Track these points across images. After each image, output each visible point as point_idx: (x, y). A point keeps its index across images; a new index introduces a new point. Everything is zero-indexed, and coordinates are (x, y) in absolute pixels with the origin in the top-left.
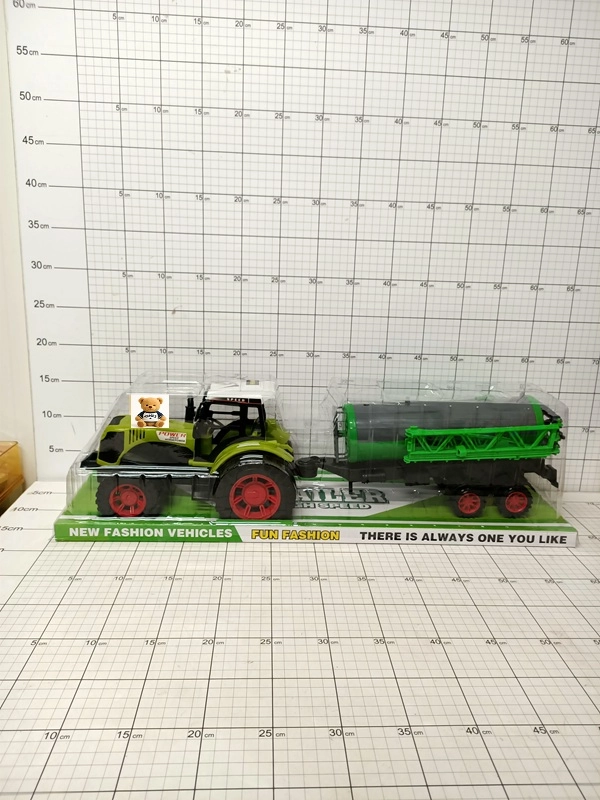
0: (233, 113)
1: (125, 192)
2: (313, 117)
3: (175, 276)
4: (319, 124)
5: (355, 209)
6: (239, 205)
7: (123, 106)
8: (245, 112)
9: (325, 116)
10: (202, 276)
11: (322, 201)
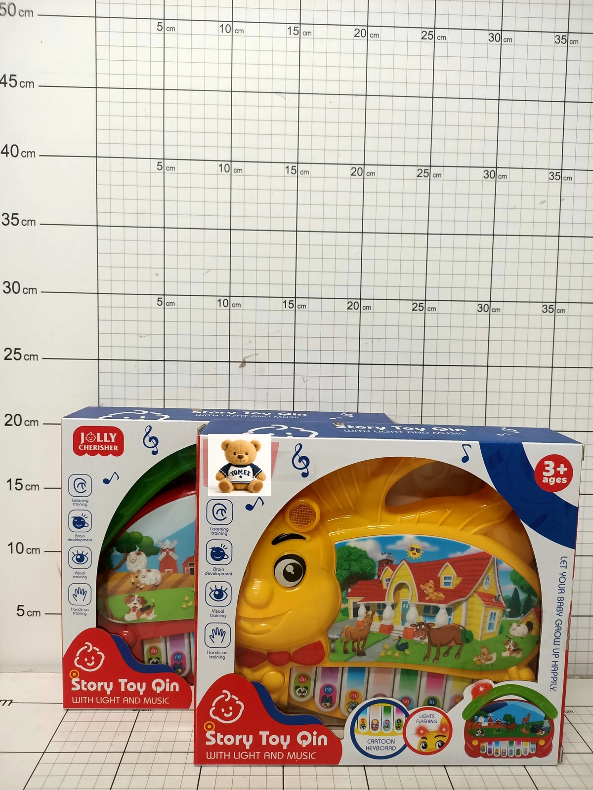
0: (351, 31)
1: (168, 163)
3: (247, 303)
4: (495, 47)
5: (556, 184)
6: (357, 181)
7: (168, 24)
8: (371, 30)
9: (505, 35)
10: (292, 303)
11: (500, 172)
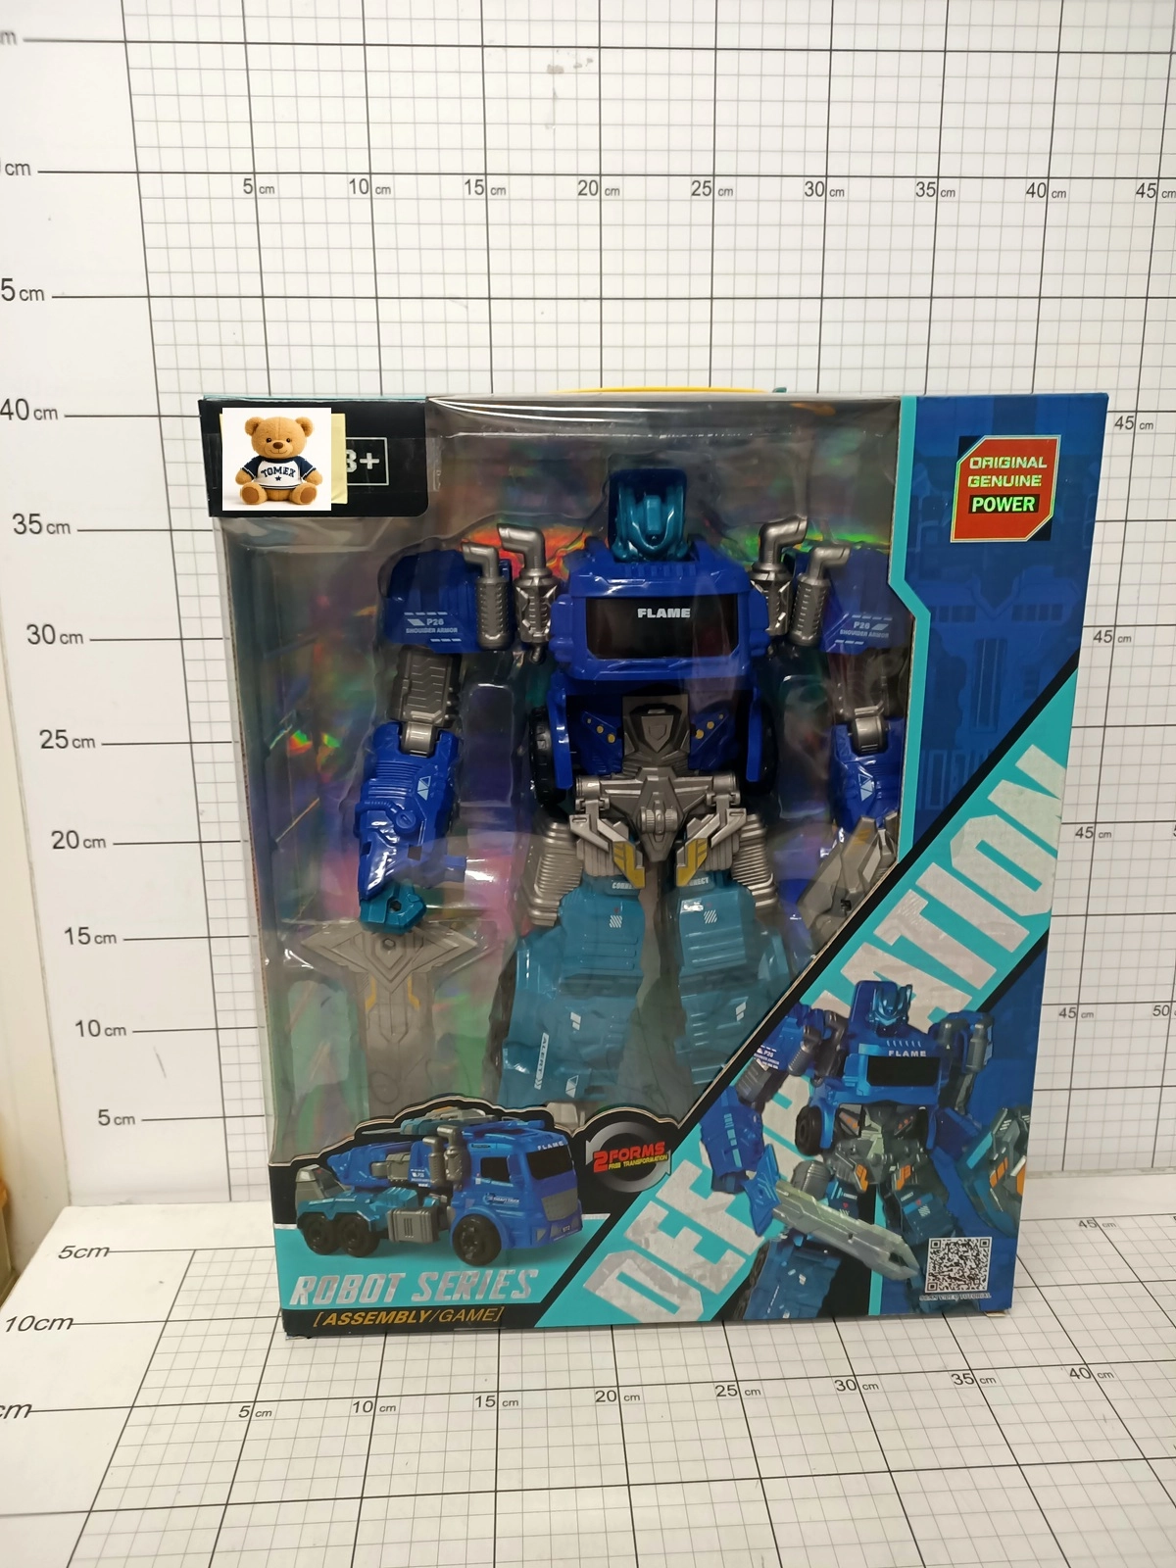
0: (572, 185)
2: (798, 187)
4: (815, 206)
7: (262, 181)
9: (832, 184)
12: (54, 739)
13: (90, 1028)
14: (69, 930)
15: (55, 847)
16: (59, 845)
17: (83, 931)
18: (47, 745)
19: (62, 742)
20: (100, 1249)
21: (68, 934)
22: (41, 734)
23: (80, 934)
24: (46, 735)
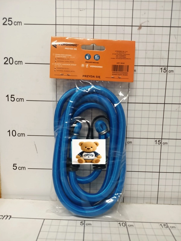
12: (8, 21)
13: (12, 133)
14: (8, 96)
15: (5, 63)
16: (6, 63)
17: (12, 96)
18: (5, 24)
19: (10, 23)
20: (8, 216)
21: (7, 97)
22: (3, 19)
23: (11, 98)
24: (5, 20)
